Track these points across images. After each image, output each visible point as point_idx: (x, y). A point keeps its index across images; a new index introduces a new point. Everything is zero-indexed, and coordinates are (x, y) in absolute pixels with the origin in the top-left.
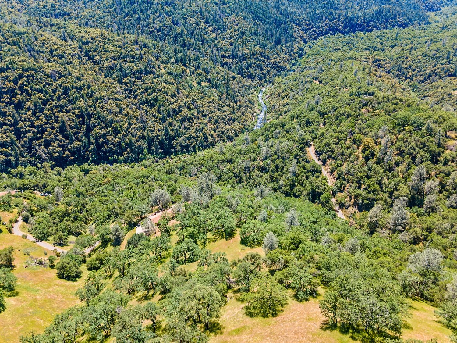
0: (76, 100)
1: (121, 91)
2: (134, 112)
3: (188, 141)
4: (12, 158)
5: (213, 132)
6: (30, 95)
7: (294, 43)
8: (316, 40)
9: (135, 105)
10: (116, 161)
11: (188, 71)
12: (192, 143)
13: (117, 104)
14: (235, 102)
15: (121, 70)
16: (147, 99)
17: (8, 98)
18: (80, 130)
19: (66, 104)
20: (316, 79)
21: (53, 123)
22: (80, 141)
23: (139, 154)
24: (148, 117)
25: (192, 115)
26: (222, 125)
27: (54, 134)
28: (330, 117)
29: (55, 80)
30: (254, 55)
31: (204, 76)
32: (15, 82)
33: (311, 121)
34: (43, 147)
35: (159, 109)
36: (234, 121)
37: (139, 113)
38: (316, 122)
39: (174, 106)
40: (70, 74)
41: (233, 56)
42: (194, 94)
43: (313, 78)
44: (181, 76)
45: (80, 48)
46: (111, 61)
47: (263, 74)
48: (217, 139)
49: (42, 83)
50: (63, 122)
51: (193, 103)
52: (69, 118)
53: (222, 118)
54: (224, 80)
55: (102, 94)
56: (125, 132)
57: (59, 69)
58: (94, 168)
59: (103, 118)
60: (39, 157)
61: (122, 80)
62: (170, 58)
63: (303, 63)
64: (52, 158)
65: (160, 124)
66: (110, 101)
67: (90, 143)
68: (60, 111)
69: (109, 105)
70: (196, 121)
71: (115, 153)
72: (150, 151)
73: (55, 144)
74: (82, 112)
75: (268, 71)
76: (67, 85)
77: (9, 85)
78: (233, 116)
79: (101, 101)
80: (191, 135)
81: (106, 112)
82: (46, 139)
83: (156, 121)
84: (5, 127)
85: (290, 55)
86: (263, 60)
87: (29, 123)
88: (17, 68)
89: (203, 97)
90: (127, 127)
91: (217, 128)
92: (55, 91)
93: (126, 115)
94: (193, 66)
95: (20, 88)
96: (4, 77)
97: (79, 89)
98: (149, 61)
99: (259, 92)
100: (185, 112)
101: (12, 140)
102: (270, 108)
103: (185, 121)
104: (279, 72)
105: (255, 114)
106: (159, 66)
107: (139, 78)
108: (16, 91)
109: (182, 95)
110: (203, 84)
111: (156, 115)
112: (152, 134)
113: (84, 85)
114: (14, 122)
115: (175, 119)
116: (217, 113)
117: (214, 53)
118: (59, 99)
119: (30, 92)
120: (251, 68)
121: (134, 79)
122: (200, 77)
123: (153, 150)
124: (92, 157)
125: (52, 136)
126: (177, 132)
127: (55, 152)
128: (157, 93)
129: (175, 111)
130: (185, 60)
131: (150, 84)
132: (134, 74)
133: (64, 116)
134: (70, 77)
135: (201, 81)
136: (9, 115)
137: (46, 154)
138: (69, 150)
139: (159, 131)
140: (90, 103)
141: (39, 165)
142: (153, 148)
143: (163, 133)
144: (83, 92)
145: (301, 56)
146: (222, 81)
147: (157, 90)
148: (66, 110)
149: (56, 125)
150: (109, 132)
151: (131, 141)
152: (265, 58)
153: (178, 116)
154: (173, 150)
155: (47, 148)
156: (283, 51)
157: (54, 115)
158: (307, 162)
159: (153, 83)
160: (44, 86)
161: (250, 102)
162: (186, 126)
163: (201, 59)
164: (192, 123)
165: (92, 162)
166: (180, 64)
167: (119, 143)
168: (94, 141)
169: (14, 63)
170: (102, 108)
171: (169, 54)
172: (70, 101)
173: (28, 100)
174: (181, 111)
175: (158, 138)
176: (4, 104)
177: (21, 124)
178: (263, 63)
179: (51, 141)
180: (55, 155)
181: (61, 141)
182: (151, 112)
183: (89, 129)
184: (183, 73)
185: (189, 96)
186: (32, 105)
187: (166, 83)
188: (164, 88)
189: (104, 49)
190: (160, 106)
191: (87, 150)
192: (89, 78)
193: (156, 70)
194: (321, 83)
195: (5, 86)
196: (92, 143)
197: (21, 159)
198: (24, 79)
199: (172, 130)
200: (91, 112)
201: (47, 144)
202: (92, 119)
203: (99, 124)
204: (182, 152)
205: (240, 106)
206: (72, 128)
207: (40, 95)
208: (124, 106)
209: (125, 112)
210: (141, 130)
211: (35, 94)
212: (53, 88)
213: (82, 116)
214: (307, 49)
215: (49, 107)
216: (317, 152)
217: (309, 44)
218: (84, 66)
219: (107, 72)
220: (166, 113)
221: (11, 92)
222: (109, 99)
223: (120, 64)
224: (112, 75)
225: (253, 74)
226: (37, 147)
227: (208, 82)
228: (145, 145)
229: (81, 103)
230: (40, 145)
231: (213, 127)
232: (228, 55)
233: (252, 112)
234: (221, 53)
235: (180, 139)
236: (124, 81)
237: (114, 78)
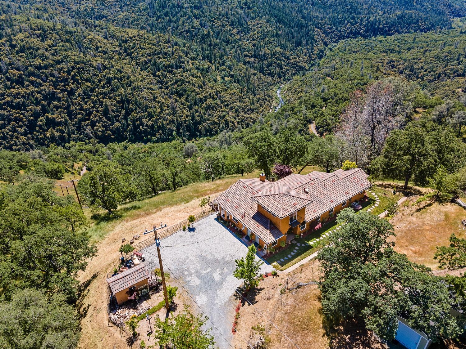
0: (117, 88)
1: (155, 82)
2: (166, 100)
3: (211, 126)
4: (66, 135)
5: (233, 119)
6: (80, 84)
7: (314, 45)
8: (337, 43)
9: (167, 94)
10: (149, 141)
11: (213, 67)
12: (215, 127)
13: (151, 93)
14: (255, 95)
15: (155, 64)
16: (177, 90)
17: (62, 86)
18: (120, 114)
19: (109, 92)
20: (329, 75)
21: (98, 107)
22: (120, 122)
23: (169, 135)
24: (177, 104)
25: (216, 104)
26: (242, 114)
27: (99, 117)
28: (331, 102)
29: (101, 72)
30: (275, 55)
31: (227, 72)
32: (69, 72)
33: (315, 104)
34: (90, 127)
35: (187, 98)
36: (253, 111)
37: (169, 101)
38: (319, 105)
39: (201, 96)
40: (113, 67)
41: (255, 56)
42: (218, 86)
43: (327, 75)
44: (207, 71)
45: (120, 45)
46: (147, 57)
47: (282, 72)
48: (236, 125)
49: (90, 74)
50: (106, 107)
51: (217, 94)
52: (111, 103)
53: (242, 108)
54: (246, 76)
55: (139, 84)
56: (158, 116)
57: (104, 63)
58: (130, 145)
59: (140, 104)
60: (87, 136)
61: (156, 72)
62: (198, 55)
63: (321, 64)
64: (97, 136)
65: (188, 111)
66: (146, 90)
67: (128, 125)
68: (104, 98)
69: (145, 93)
70: (219, 109)
71: (149, 133)
72: (179, 134)
73: (100, 125)
74: (122, 98)
75: (288, 70)
76: (111, 76)
77: (63, 75)
78: (252, 107)
79: (138, 90)
80: (214, 121)
81: (142, 99)
82: (93, 121)
83: (185, 108)
84: (60, 110)
85: (310, 56)
86: (283, 60)
87: (79, 107)
88: (70, 62)
89: (226, 90)
90: (159, 112)
91: (238, 116)
92: (100, 81)
93: (159, 102)
94: (218, 63)
95: (73, 78)
96: (59, 68)
97: (120, 79)
98: (180, 57)
99: (278, 89)
100: (209, 101)
101: (66, 120)
102: (286, 101)
103: (209, 109)
104: (298, 71)
105: (272, 107)
106: (188, 62)
107: (170, 72)
108: (69, 80)
109: (207, 87)
110: (226, 79)
111: (184, 103)
112: (180, 119)
113: (124, 76)
114: (67, 105)
115: (201, 107)
116: (238, 104)
117: (238, 53)
118: (103, 87)
119: (80, 81)
120: (271, 66)
121: (166, 73)
122: (224, 73)
123: (181, 133)
124: (129, 137)
125: (97, 118)
126: (202, 118)
127: (99, 131)
128: (186, 85)
129: (201, 101)
130: (211, 58)
131: (180, 77)
132: (166, 68)
133: (108, 102)
134: (112, 69)
135: (225, 76)
136: (63, 100)
137: (92, 133)
138: (110, 130)
139: (187, 116)
140: (129, 91)
141: (87, 141)
142: (181, 131)
143: (190, 118)
144: (124, 82)
145: (320, 57)
146: (243, 77)
147: (186, 82)
148: (109, 97)
149: (101, 109)
150: (145, 116)
151: (163, 124)
152: (285, 58)
153: (204, 105)
154: (198, 133)
155: (93, 128)
156: (303, 52)
157: (99, 101)
158: (308, 134)
159: (182, 76)
160: (92, 77)
161: (269, 96)
162: (210, 113)
163: (225, 57)
164: (215, 111)
165: (129, 141)
166: (206, 61)
167: (153, 126)
168: (131, 123)
169: (68, 57)
170: (139, 96)
171: (197, 52)
172: (113, 90)
173: (78, 88)
174: (206, 100)
175: (185, 123)
176: (59, 91)
177: (72, 108)
178: (283, 63)
179: (96, 122)
180: (100, 133)
181: (105, 122)
182: (180, 100)
183: (128, 113)
184: (209, 68)
185: (214, 88)
186: (82, 92)
187: (193, 77)
188: (192, 80)
189: (140, 46)
190: (188, 96)
191: (125, 131)
192: (128, 70)
193: (186, 66)
194: (332, 79)
195: (61, 76)
196: (130, 124)
197: (73, 136)
198: (75, 71)
199: (198, 116)
200: (129, 98)
201: (93, 124)
202: (131, 105)
203: (136, 109)
204: (206, 136)
205: (259, 99)
206: (113, 112)
207: (89, 84)
208: (157, 95)
209: (158, 100)
210: (172, 116)
211: (84, 83)
212: (98, 78)
213: (122, 102)
214: (327, 51)
215: (95, 94)
216: (316, 127)
217: (330, 46)
218: (124, 61)
219: (143, 66)
220: (193, 102)
221: (65, 80)
222: (145, 88)
223: (155, 60)
224: (147, 69)
225: (273, 72)
226: (85, 127)
227: (231, 77)
228: (174, 128)
229: (121, 91)
230: (87, 125)
231: (234, 115)
232: (250, 55)
233: (270, 105)
234: (245, 53)
235: (204, 124)
236: (157, 74)
237: (149, 72)
